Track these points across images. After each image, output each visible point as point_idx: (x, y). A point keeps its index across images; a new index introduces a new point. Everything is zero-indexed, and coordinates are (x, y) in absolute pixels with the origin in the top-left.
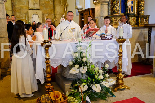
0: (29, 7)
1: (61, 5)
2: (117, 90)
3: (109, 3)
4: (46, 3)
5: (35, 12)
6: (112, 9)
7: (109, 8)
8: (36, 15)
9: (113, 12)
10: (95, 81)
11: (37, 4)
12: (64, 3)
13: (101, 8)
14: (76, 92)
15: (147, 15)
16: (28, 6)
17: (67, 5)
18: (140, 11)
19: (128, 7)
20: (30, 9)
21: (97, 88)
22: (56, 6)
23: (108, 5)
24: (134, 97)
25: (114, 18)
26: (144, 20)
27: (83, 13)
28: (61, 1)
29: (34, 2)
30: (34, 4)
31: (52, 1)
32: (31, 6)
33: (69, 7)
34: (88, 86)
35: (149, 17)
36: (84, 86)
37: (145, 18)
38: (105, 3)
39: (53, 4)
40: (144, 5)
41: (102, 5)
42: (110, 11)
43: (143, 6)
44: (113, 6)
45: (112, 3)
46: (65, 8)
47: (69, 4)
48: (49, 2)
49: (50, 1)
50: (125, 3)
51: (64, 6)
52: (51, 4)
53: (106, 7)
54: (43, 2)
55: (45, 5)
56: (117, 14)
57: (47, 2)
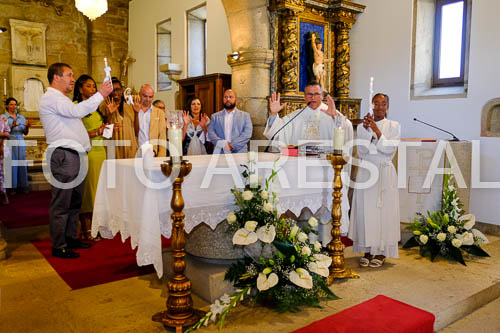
0: (14, 57)
1: (113, 60)
2: (332, 283)
3: (271, 64)
4: (67, 48)
5: (34, 72)
6: (280, 79)
7: (271, 77)
8: (36, 82)
9: (282, 87)
10: (295, 262)
11: (37, 49)
12: (121, 54)
13: (253, 76)
14: (249, 292)
15: (357, 100)
16: (11, 53)
17: (131, 61)
18: (339, 89)
19: (315, 78)
20: (17, 64)
21: (301, 279)
22: (97, 59)
23: (271, 69)
24: (378, 294)
26: (351, 110)
27: (193, 87)
28: (113, 48)
29: (30, 43)
30: (30, 49)
31: (84, 46)
32: (20, 53)
33: (134, 64)
34: (280, 274)
35: (359, 104)
36: (268, 276)
37: (352, 106)
38: (262, 65)
39: (86, 54)
40: (348, 74)
41: (254, 67)
42: (275, 85)
43: (348, 78)
44: (282, 73)
45: (280, 66)
46: (122, 68)
47: (134, 57)
48: (76, 46)
49: (79, 46)
50: (308, 67)
51: (121, 62)
52: (82, 52)
53: (264, 74)
54: (58, 47)
55: (62, 55)
56: (293, 94)
57: (67, 45)
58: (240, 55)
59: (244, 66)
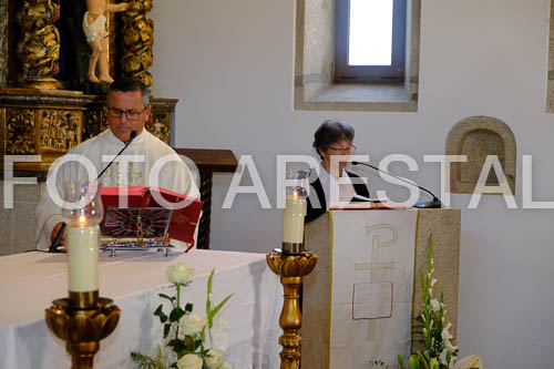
15: (167, 101)
25: (41, 112)
26: (158, 125)
35: (172, 111)
37: (160, 116)
40: (151, 40)
43: (150, 50)
56: (54, 89)
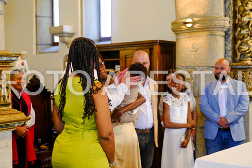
7: (225, 45)
23: (226, 37)
41: (212, 35)
45: (234, 34)
58: (194, 23)
59: (198, 34)
